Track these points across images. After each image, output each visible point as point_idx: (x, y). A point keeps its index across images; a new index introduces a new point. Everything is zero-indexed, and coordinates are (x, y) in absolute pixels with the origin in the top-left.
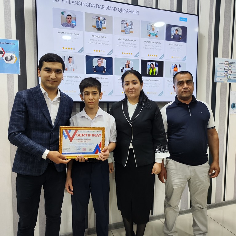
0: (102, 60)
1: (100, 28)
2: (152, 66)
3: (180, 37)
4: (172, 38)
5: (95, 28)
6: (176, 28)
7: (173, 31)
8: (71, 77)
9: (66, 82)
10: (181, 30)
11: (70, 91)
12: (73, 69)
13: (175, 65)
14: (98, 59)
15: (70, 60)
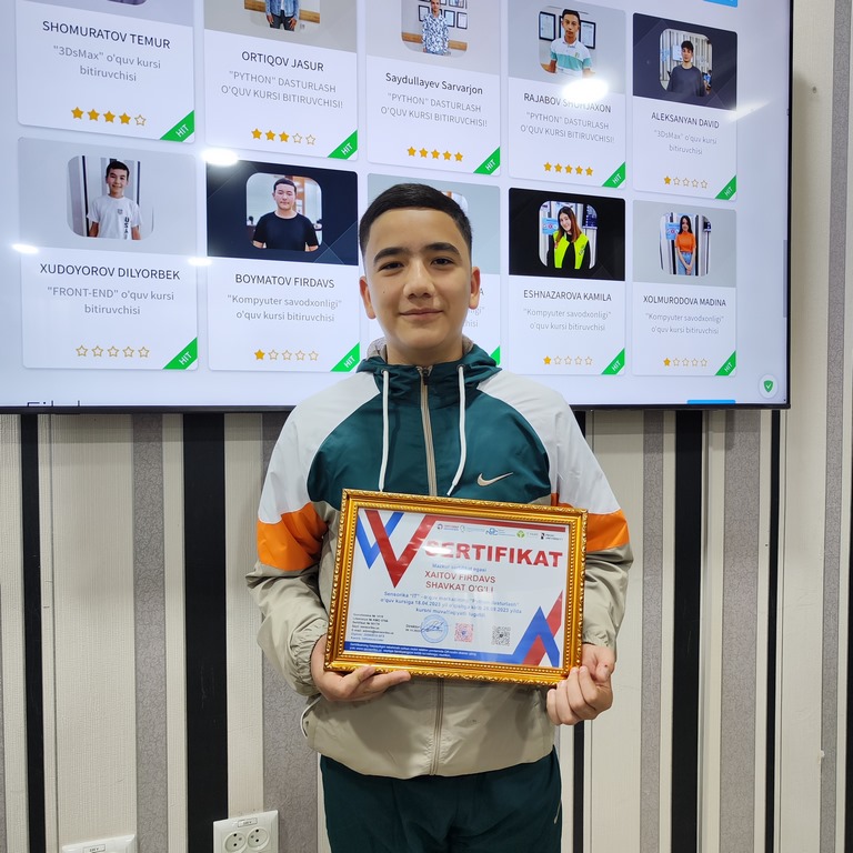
1: (288, 13)
2: (567, 224)
3: (707, 83)
4: (665, 85)
5: (262, 17)
6: (682, 36)
7: (671, 48)
8: (124, 273)
9: (91, 301)
10: (710, 46)
11: (113, 352)
12: (132, 229)
13: (685, 220)
14: (276, 180)
15: (119, 181)
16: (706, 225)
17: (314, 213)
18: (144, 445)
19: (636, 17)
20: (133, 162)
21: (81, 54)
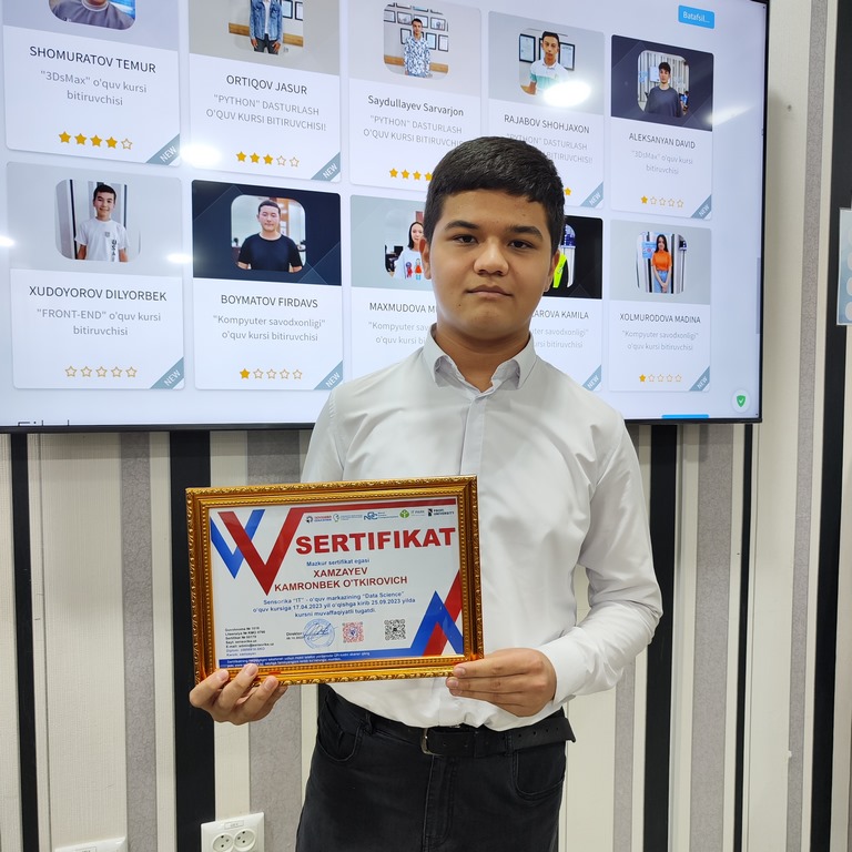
0: (280, 206)
1: (272, 37)
3: (683, 104)
4: (643, 105)
5: (246, 41)
6: (660, 57)
7: (649, 69)
8: (111, 294)
9: (80, 322)
10: (687, 67)
11: (101, 372)
12: (120, 251)
13: (661, 239)
14: (260, 202)
15: (106, 204)
16: (682, 244)
17: (298, 235)
18: (132, 461)
19: (615, 39)
20: (120, 185)
21: (68, 78)
